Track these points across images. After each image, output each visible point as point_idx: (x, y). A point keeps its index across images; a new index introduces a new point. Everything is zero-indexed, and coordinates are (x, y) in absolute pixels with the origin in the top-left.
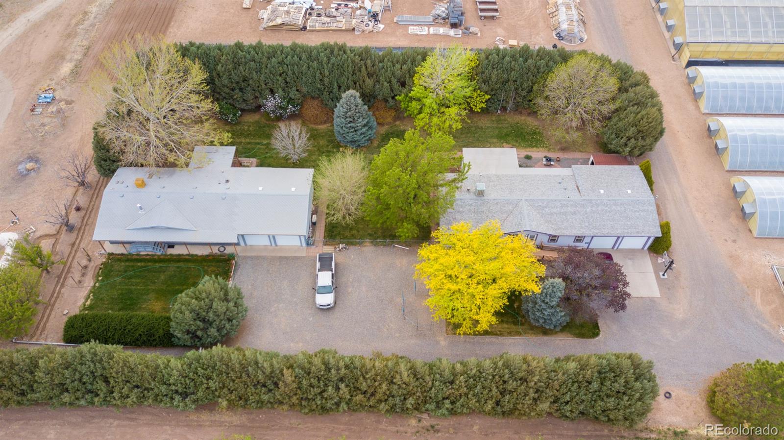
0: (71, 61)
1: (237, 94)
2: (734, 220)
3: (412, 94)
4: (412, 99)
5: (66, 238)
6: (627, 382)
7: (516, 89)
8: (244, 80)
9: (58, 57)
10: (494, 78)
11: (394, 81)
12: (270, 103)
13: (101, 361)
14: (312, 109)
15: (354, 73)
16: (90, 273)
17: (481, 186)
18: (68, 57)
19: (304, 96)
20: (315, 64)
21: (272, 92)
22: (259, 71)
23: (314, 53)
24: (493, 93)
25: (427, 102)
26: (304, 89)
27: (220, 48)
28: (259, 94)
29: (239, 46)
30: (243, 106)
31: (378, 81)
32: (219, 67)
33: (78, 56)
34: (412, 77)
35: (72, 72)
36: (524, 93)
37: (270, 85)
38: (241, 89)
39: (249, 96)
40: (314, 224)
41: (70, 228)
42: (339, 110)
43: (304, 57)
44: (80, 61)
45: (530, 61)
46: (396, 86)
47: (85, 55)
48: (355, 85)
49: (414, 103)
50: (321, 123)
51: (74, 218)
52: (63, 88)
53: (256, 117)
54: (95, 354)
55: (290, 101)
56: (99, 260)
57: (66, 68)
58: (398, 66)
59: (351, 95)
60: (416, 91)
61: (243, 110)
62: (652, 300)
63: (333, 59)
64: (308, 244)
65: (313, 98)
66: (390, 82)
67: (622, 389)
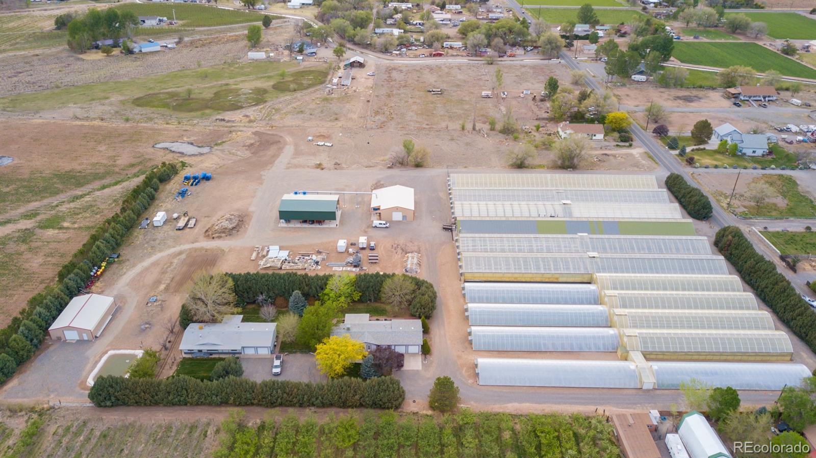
0: (164, 284)
1: (246, 295)
2: (467, 344)
3: (325, 292)
4: (325, 294)
5: (164, 352)
6: (388, 386)
7: (373, 290)
8: (249, 288)
9: (158, 282)
10: (363, 286)
11: (318, 288)
12: (261, 298)
13: (186, 382)
14: (280, 301)
15: (300, 284)
16: (175, 365)
17: (349, 326)
18: (163, 282)
19: (276, 295)
20: (282, 281)
21: (262, 294)
22: (257, 284)
23: (282, 276)
24: (363, 292)
25: (331, 295)
26: (277, 292)
27: (240, 275)
28: (256, 294)
29: (248, 274)
30: (248, 301)
31: (311, 288)
32: (239, 283)
33: (168, 282)
34: (326, 285)
35: (165, 288)
36: (377, 292)
37: (261, 290)
38: (247, 293)
39: (251, 295)
40: (275, 346)
41: (166, 349)
42: (291, 299)
43: (277, 278)
44: (169, 284)
45: (379, 278)
46: (319, 289)
47: (171, 281)
48: (300, 289)
49: (326, 297)
50: (284, 308)
51: (168, 345)
52: (161, 295)
53: (253, 306)
54: (184, 379)
55: (270, 297)
56: (179, 360)
57: (162, 287)
58: (320, 281)
59: (297, 293)
60: (326, 291)
61: (248, 303)
62: (418, 371)
63: (290, 279)
64: (271, 353)
65: (281, 296)
66: (316, 288)
67: (386, 389)
